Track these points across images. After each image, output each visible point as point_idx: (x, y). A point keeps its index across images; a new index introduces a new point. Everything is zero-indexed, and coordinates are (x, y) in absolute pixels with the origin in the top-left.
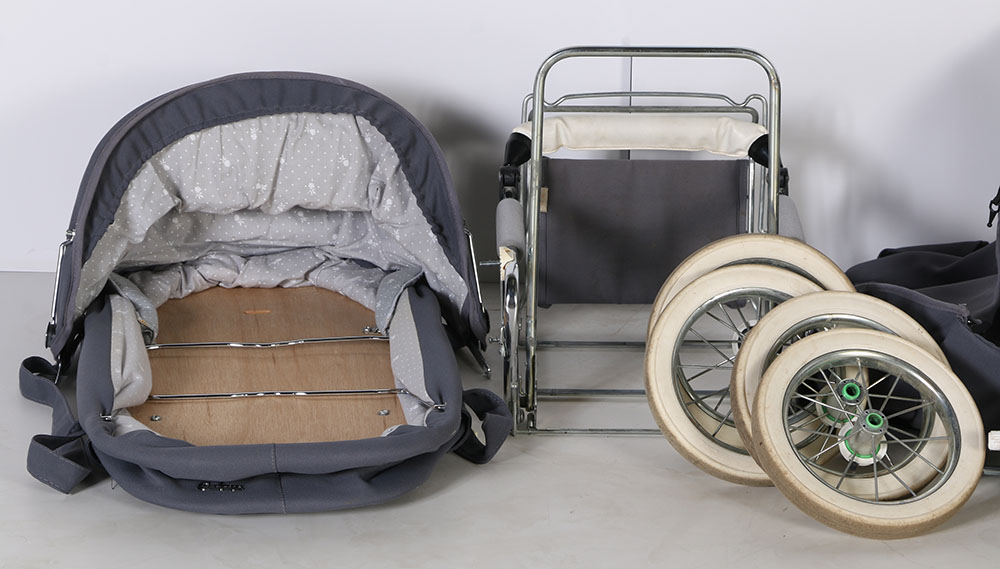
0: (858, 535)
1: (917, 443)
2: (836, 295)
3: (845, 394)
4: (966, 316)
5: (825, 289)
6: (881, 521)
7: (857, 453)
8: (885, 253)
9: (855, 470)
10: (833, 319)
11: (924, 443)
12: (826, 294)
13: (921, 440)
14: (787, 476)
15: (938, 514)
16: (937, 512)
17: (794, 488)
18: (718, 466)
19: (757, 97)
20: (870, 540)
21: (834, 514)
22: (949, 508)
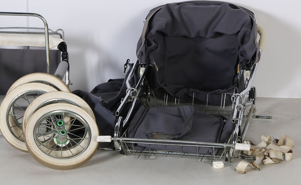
0: (54, 169)
1: (81, 139)
2: (63, 93)
3: (58, 124)
4: (101, 100)
5: (59, 90)
6: (60, 164)
7: (59, 143)
8: (110, 80)
9: (58, 148)
10: (58, 100)
11: (83, 139)
12: (60, 92)
13: (82, 139)
14: (31, 150)
15: (79, 162)
16: (79, 161)
17: (33, 154)
18: (18, 147)
19: (61, 30)
20: (58, 170)
21: (45, 162)
22: (83, 160)
